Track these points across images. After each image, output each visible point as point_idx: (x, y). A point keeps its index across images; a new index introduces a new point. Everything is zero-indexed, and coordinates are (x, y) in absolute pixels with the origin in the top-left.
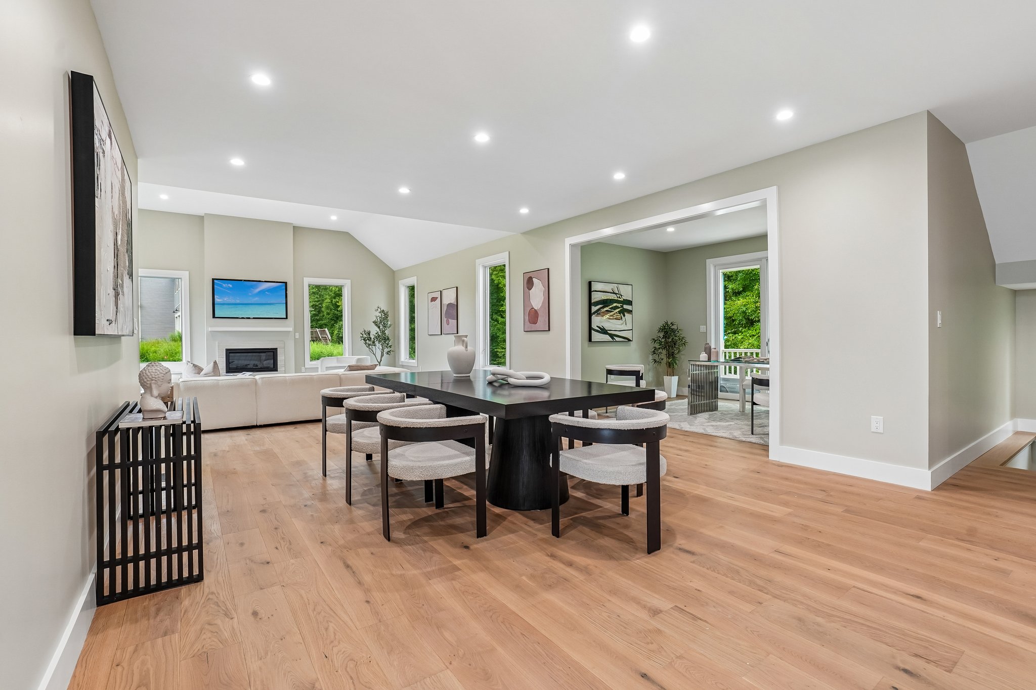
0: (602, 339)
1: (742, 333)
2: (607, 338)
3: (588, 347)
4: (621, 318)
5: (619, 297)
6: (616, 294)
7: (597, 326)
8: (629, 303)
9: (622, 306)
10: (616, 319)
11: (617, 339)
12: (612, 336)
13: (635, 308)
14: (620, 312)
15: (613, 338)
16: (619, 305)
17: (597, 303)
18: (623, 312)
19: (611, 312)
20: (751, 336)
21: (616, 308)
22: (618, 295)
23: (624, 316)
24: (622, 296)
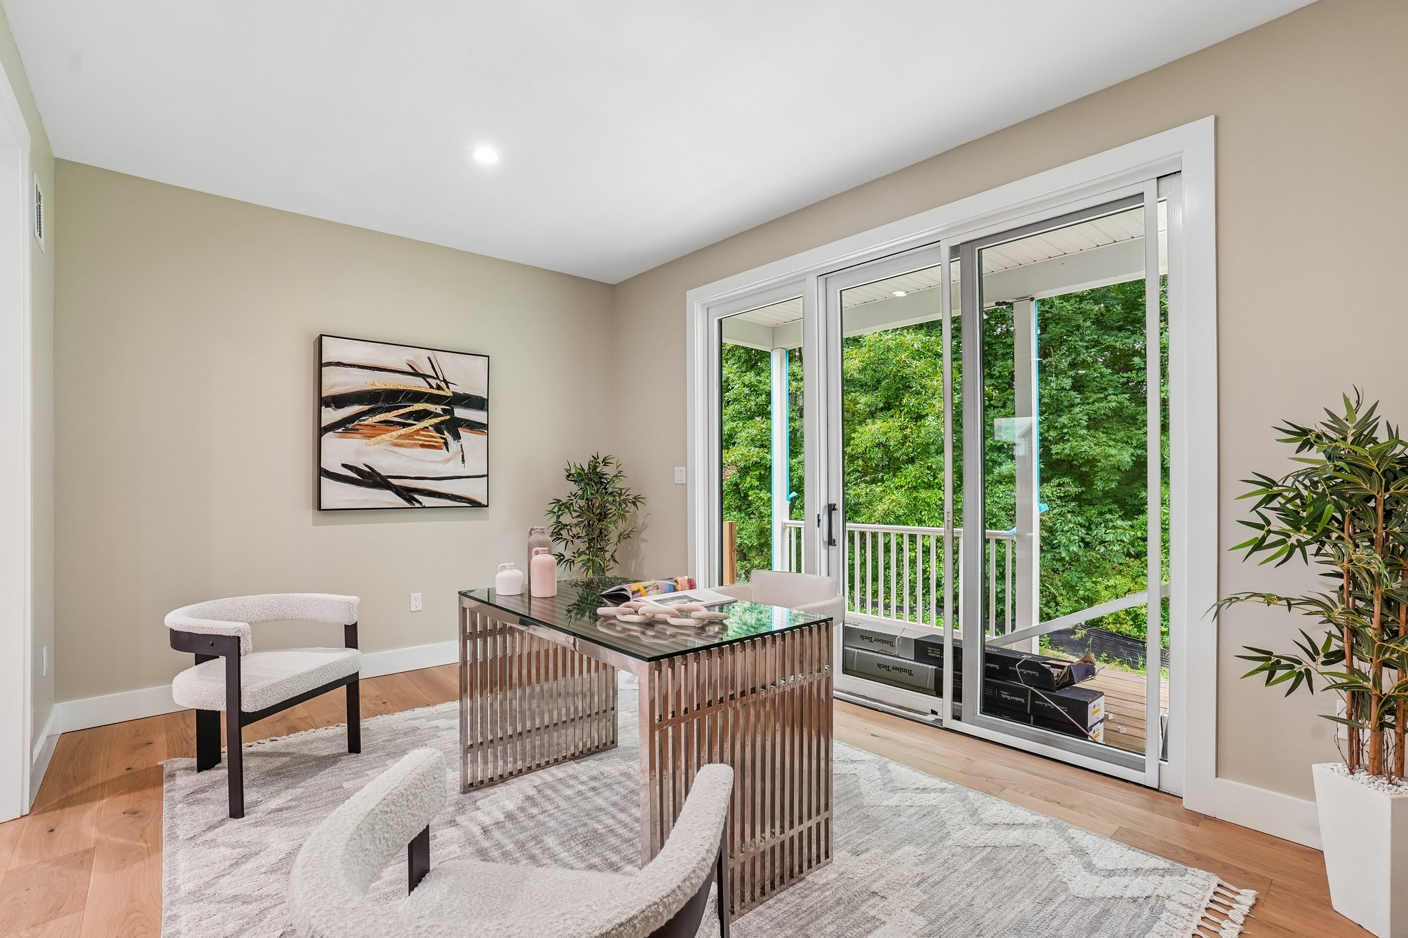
0: (365, 501)
1: (883, 483)
2: (388, 498)
3: (314, 524)
4: (446, 444)
5: (439, 388)
6: (424, 376)
7: (344, 466)
8: (480, 404)
9: (451, 412)
10: (422, 446)
11: (427, 501)
12: (407, 494)
13: (499, 416)
14: (438, 428)
15: (410, 500)
16: (438, 409)
17: (339, 401)
18: (453, 427)
19: (404, 425)
20: (897, 488)
21: (421, 415)
22: (434, 382)
23: (457, 437)
24: (446, 383)
